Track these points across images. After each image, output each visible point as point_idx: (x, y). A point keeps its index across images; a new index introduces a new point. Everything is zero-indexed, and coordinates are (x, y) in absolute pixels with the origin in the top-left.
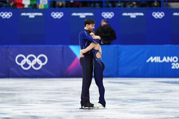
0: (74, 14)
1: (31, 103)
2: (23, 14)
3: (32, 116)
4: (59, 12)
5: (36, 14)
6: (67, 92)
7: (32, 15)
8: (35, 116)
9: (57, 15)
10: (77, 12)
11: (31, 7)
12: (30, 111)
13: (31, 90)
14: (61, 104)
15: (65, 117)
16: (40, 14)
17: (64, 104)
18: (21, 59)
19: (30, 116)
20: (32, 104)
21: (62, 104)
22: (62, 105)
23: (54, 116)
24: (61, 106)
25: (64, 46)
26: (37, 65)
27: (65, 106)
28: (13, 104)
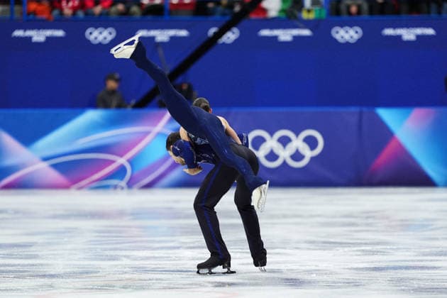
0: (389, 32)
1: (285, 248)
2: (265, 33)
3: (287, 279)
4: (351, 26)
5: (296, 32)
6: (370, 221)
7: (285, 35)
8: (295, 279)
9: (347, 35)
10: (395, 27)
11: (283, 15)
12: (282, 267)
13: (285, 216)
14: (357, 251)
15: (366, 281)
16: (306, 32)
17: (363, 251)
18: (259, 141)
19: (282, 279)
20: (287, 251)
21: (359, 251)
22: (359, 253)
23: (341, 280)
24: (357, 255)
25: (365, 109)
26: (297, 156)
27: (366, 255)
28: (240, 250)
